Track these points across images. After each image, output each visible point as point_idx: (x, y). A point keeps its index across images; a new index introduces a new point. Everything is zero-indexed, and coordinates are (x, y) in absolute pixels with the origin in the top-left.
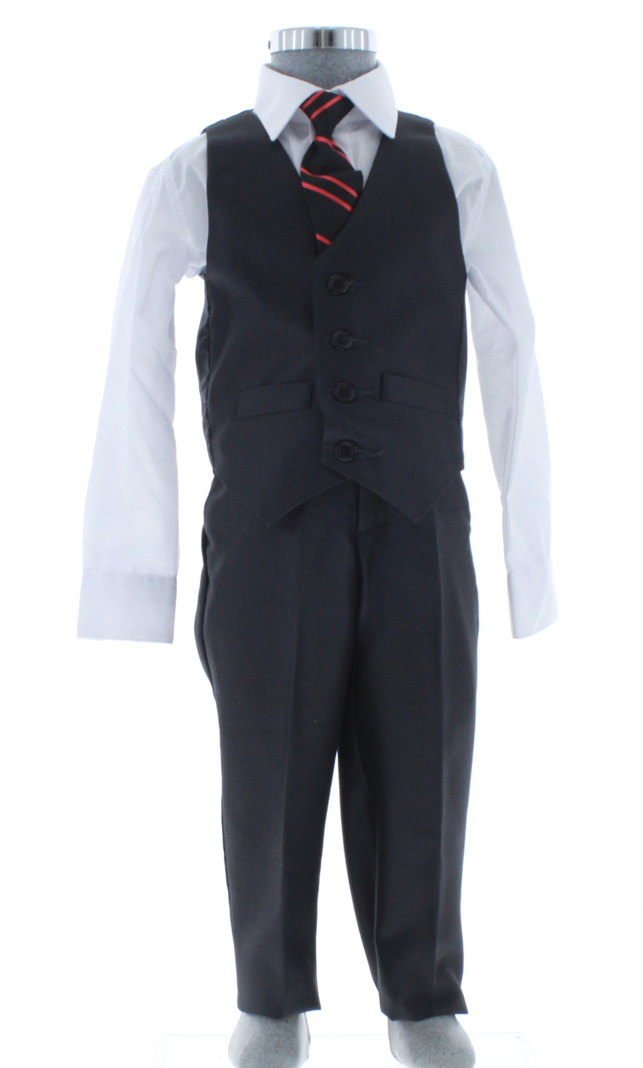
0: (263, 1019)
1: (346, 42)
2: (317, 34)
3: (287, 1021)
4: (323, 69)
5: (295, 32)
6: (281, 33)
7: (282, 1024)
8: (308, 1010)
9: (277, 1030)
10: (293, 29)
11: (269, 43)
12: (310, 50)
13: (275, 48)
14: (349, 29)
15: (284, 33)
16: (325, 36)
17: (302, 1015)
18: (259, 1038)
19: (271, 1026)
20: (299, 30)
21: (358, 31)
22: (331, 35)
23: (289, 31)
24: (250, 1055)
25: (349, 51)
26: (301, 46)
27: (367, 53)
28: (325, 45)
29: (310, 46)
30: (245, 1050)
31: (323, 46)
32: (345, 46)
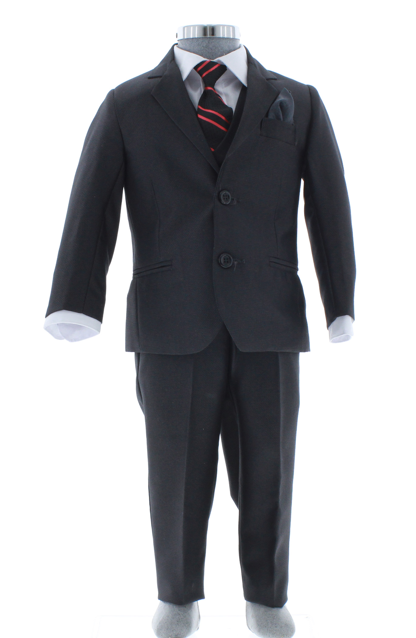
0: (171, 605)
1: (221, 33)
2: (205, 29)
3: (185, 607)
4: (207, 49)
5: (192, 27)
6: (184, 28)
7: (182, 608)
8: (199, 600)
9: (179, 612)
10: (190, 26)
11: (177, 34)
12: (200, 38)
13: (181, 37)
14: (224, 26)
15: (186, 28)
16: (209, 30)
17: (195, 603)
18: (168, 617)
19: (176, 608)
20: (194, 26)
21: (229, 26)
22: (213, 30)
23: (189, 27)
24: (162, 626)
25: (223, 38)
26: (195, 35)
27: (234, 40)
28: (210, 35)
29: (201, 35)
30: (160, 623)
31: (208, 36)
32: (221, 36)
